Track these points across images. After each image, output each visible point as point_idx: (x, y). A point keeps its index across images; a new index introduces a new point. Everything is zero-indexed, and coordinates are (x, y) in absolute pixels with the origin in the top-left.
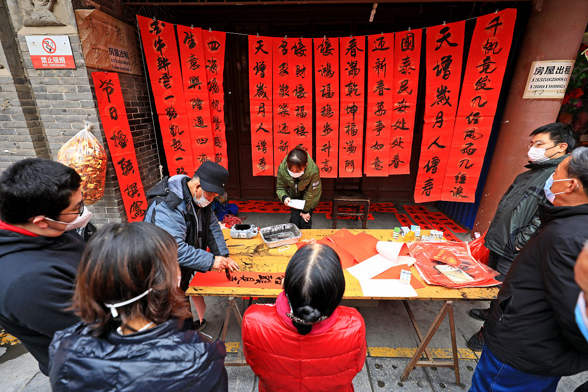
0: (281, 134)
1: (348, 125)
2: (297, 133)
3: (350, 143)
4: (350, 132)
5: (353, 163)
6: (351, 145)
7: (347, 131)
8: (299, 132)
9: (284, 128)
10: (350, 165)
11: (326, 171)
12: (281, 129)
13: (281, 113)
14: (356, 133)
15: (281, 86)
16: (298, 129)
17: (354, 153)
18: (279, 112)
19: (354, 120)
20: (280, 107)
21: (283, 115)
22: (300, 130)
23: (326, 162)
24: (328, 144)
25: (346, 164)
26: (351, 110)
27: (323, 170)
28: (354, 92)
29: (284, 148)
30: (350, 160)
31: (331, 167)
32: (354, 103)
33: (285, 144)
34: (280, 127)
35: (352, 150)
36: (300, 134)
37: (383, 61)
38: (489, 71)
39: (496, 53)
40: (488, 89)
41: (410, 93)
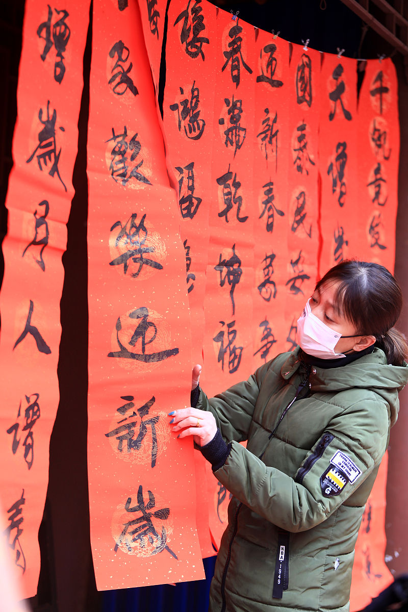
0: (125, 363)
7: (221, 357)
9: (140, 332)
12: (125, 340)
13: (124, 258)
15: (115, 137)
18: (114, 256)
19: (233, 312)
20: (118, 230)
21: (134, 267)
29: (137, 429)
32: (234, 246)
33: (144, 410)
34: (119, 327)
37: (275, 121)
38: (381, 200)
39: (387, 158)
40: (383, 247)
41: (310, 235)
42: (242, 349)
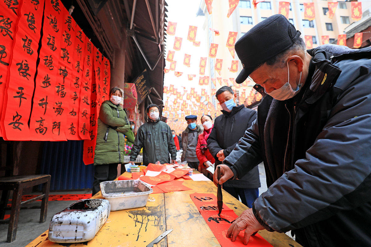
1: (58, 85)
2: (19, 70)
3: (59, 104)
4: (60, 93)
5: (60, 125)
6: (60, 106)
7: (58, 92)
8: (22, 71)
10: (57, 127)
11: (41, 132)
14: (64, 96)
16: (21, 64)
17: (61, 115)
19: (64, 83)
22: (24, 67)
23: (41, 121)
24: (45, 98)
25: (53, 126)
26: (63, 73)
27: (38, 131)
28: (66, 58)
30: (57, 122)
31: (46, 128)
32: (65, 67)
35: (60, 112)
36: (22, 73)
37: (81, 49)
38: (106, 85)
39: (108, 78)
40: (106, 94)
41: (90, 80)
42: (66, 93)
